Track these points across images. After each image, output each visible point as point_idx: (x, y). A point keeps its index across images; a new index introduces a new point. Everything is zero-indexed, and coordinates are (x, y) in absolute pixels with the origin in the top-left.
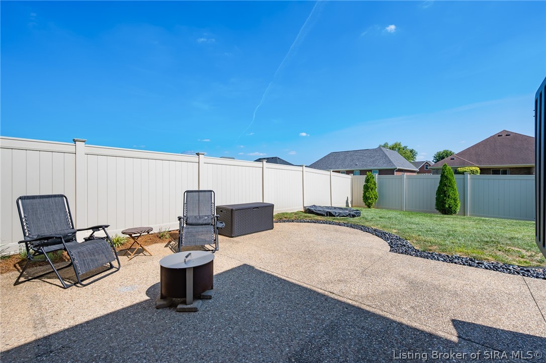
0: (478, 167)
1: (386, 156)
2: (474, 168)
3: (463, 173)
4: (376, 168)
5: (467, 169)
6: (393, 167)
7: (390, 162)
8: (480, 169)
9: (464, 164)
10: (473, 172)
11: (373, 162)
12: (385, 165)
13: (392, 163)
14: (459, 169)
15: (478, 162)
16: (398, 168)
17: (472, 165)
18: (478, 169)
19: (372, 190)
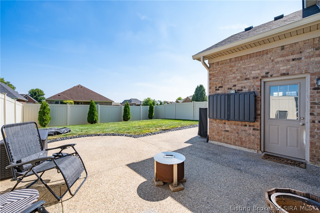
2: (71, 101)
3: (66, 104)
5: (68, 101)
8: (74, 102)
9: (66, 99)
10: (71, 103)
14: (64, 101)
15: (72, 98)
17: (70, 100)
19: (47, 114)
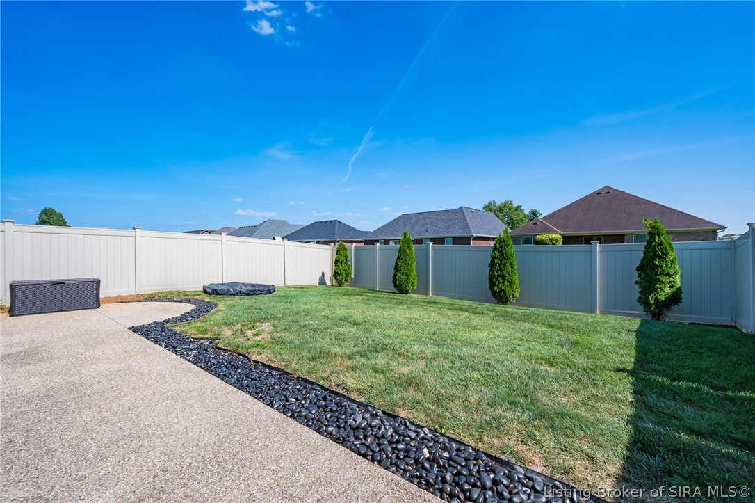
0: (560, 234)
1: (465, 219)
2: (554, 236)
3: (540, 243)
4: (448, 235)
5: (546, 237)
6: (469, 235)
7: (468, 227)
8: (564, 237)
9: (545, 231)
10: (551, 241)
11: (448, 227)
12: (461, 231)
13: (469, 229)
14: (538, 237)
15: (562, 228)
16: (475, 235)
17: (554, 232)
18: (559, 237)
